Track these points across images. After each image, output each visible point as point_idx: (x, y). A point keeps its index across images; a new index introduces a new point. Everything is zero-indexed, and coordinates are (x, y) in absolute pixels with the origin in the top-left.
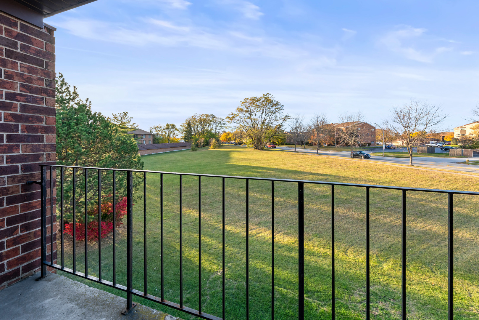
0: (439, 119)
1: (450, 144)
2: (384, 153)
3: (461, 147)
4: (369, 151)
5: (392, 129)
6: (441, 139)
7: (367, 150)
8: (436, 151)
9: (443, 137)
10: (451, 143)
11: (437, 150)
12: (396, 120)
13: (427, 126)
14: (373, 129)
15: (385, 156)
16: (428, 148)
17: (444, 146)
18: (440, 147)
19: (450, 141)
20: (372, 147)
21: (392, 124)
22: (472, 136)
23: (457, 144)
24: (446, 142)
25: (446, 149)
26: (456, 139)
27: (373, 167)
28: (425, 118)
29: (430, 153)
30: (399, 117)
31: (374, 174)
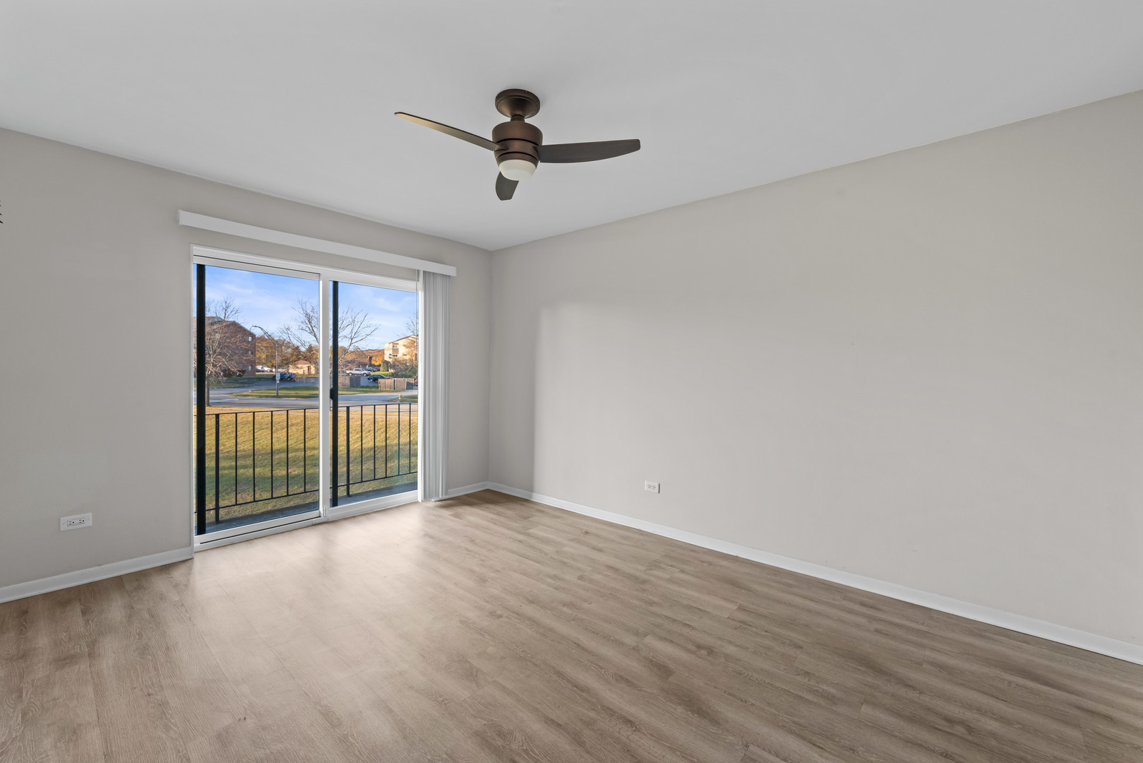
0: (368, 331)
1: (379, 370)
2: (278, 389)
3: (393, 375)
4: (243, 387)
5: (299, 344)
6: (367, 360)
7: (238, 385)
8: (362, 384)
9: (371, 358)
10: (381, 368)
11: (364, 381)
12: (304, 326)
13: (354, 341)
14: (250, 339)
15: (278, 397)
16: (351, 379)
17: (372, 373)
18: (367, 375)
19: (380, 366)
20: (249, 379)
21: (298, 333)
22: (405, 357)
23: (388, 371)
24: (374, 366)
25: (375, 379)
26: (387, 363)
27: (262, 421)
28: (349, 328)
29: (354, 387)
30: (310, 322)
31: (265, 434)
